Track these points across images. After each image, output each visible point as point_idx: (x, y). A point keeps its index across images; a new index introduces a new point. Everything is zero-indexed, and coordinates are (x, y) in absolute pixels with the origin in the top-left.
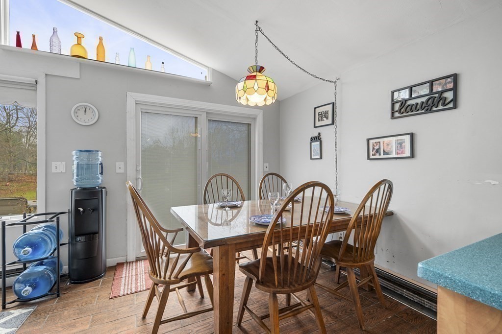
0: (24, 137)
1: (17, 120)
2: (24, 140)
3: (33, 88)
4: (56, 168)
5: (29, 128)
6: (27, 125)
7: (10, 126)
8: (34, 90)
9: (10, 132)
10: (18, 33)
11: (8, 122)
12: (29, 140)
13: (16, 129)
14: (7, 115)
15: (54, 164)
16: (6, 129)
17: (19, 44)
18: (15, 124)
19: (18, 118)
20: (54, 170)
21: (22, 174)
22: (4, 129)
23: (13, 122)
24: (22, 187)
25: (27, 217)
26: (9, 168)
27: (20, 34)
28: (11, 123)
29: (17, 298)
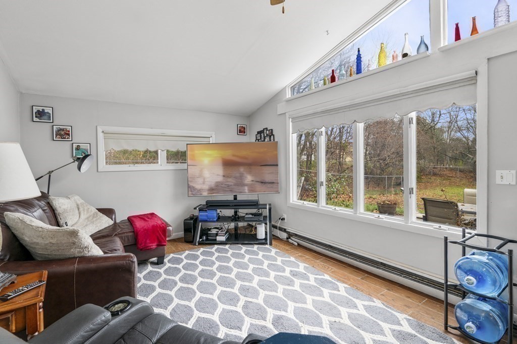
0: (445, 132)
1: (440, 116)
2: (445, 135)
3: (473, 82)
4: (502, 177)
5: (450, 122)
6: (449, 120)
7: (434, 124)
8: (474, 83)
9: (434, 129)
10: (457, 25)
11: (433, 120)
12: (450, 134)
13: (439, 126)
14: (432, 114)
15: (498, 173)
16: (431, 127)
17: (458, 37)
18: (438, 121)
19: (440, 115)
20: (498, 181)
21: (443, 168)
22: (430, 127)
23: (436, 120)
24: (444, 182)
25: (468, 236)
26: (433, 163)
27: (459, 25)
28: (435, 120)
29: (459, 326)
